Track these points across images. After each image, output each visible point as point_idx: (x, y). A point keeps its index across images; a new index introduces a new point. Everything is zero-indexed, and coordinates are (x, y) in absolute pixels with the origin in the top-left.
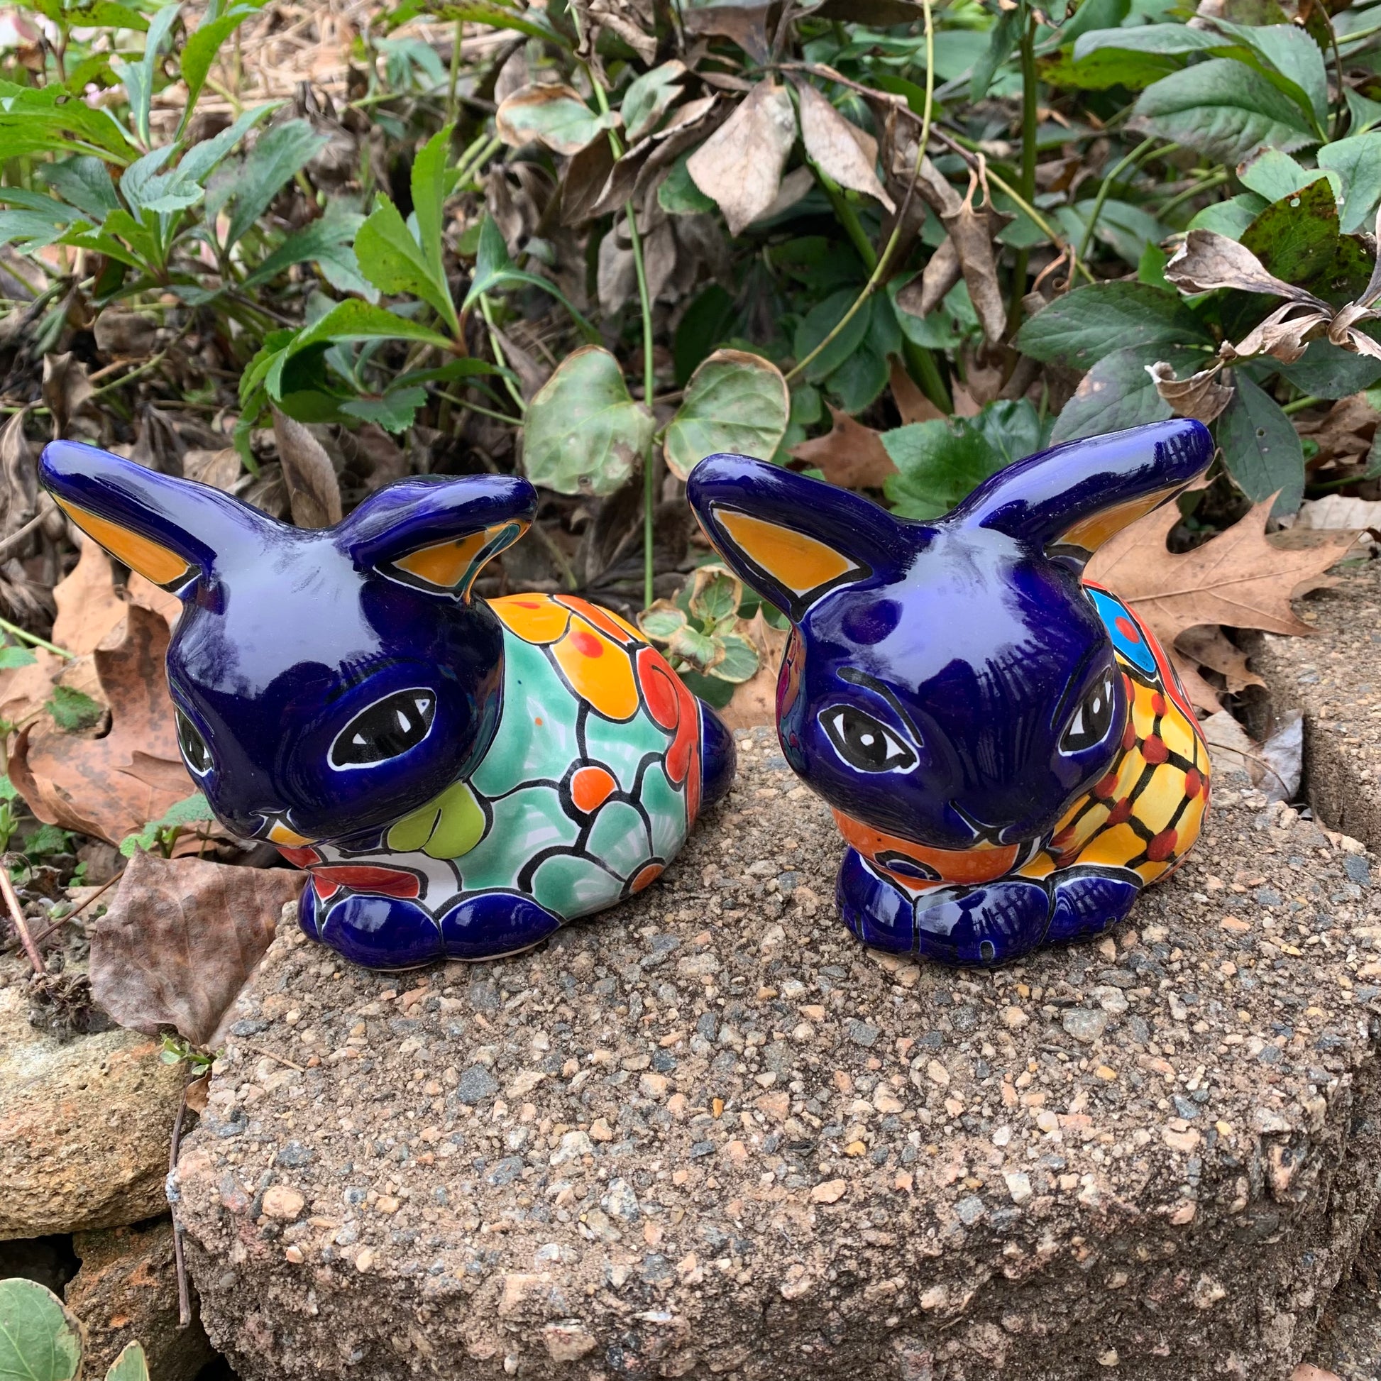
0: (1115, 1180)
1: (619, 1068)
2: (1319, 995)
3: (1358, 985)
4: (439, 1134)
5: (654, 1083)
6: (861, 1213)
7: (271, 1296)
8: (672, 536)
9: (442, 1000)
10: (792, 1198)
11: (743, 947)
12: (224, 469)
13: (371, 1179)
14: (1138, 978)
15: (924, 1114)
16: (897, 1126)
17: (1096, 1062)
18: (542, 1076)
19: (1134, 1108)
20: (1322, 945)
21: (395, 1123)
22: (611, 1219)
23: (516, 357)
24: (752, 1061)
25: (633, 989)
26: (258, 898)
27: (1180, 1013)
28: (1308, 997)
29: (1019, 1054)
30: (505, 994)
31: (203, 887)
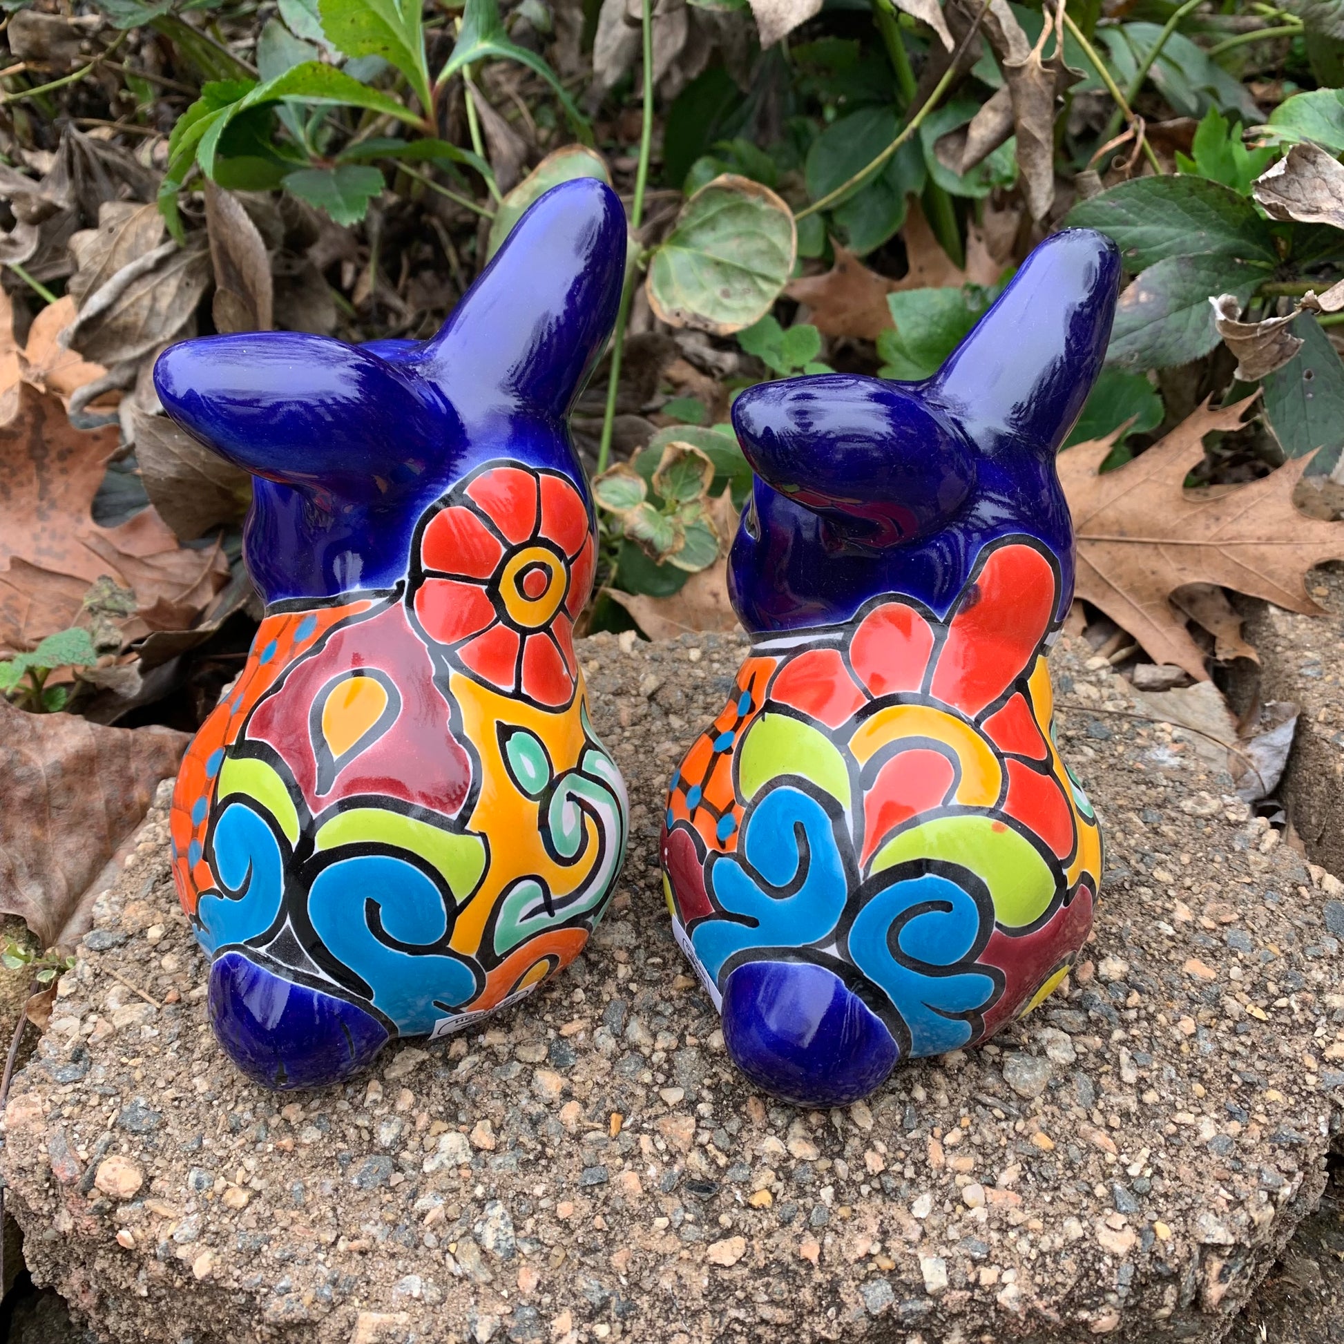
0: (1038, 1279)
1: (512, 1057)
2: (1281, 1076)
3: (1324, 1067)
4: (302, 1114)
5: (549, 1082)
6: (759, 1283)
7: (98, 1266)
8: (641, 373)
10: (685, 1254)
12: (145, 228)
13: (221, 1159)
14: (1090, 1020)
15: (842, 1167)
16: (809, 1177)
17: (1033, 1125)
18: (425, 1055)
19: (1068, 1191)
20: (1289, 1008)
22: (483, 1252)
23: (493, 124)
24: (659, 1068)
26: (133, 766)
27: (1130, 1075)
28: (1269, 1074)
29: (951, 1101)
31: (71, 750)
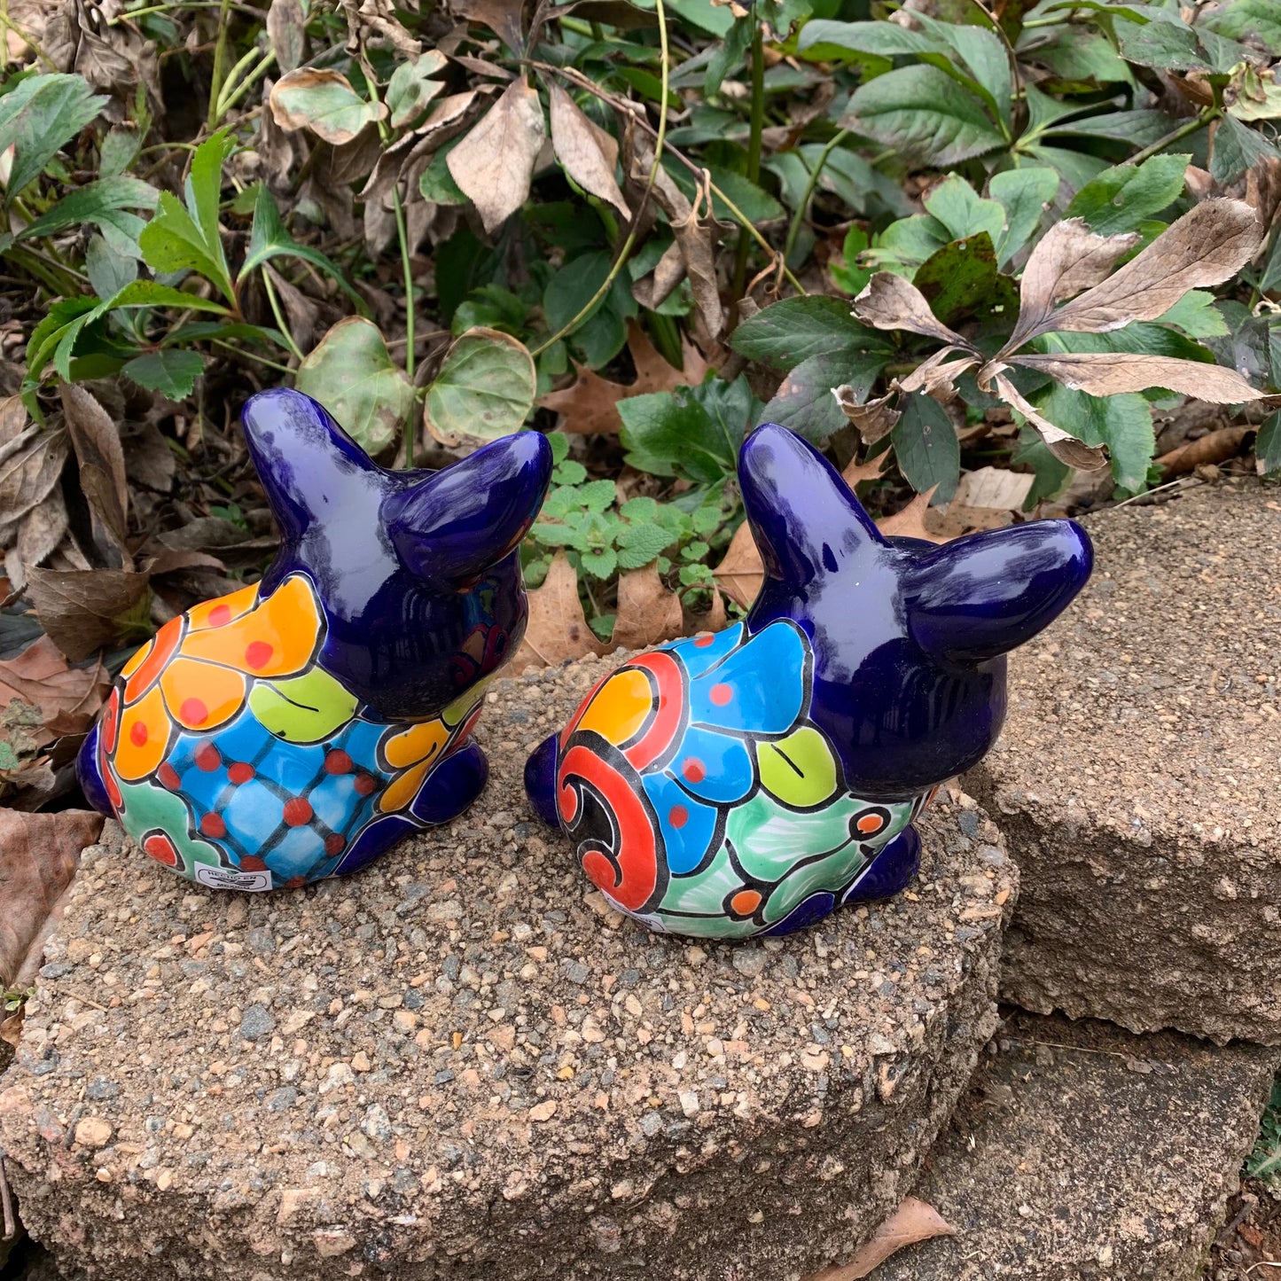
0: (762, 1096)
1: (377, 1006)
2: (928, 937)
3: (958, 927)
4: (225, 1068)
5: (406, 1019)
6: (567, 1129)
7: (83, 1205)
9: (226, 944)
10: (514, 1117)
11: (483, 894)
12: (11, 417)
13: (168, 1108)
15: (621, 1043)
16: (598, 1053)
17: (755, 994)
18: (312, 1014)
19: (781, 1035)
20: (935, 890)
21: (188, 1058)
22: (369, 1139)
24: (486, 998)
25: (390, 934)
26: (58, 841)
27: (822, 952)
28: (920, 937)
29: (697, 987)
30: (279, 939)
31: (8, 835)
